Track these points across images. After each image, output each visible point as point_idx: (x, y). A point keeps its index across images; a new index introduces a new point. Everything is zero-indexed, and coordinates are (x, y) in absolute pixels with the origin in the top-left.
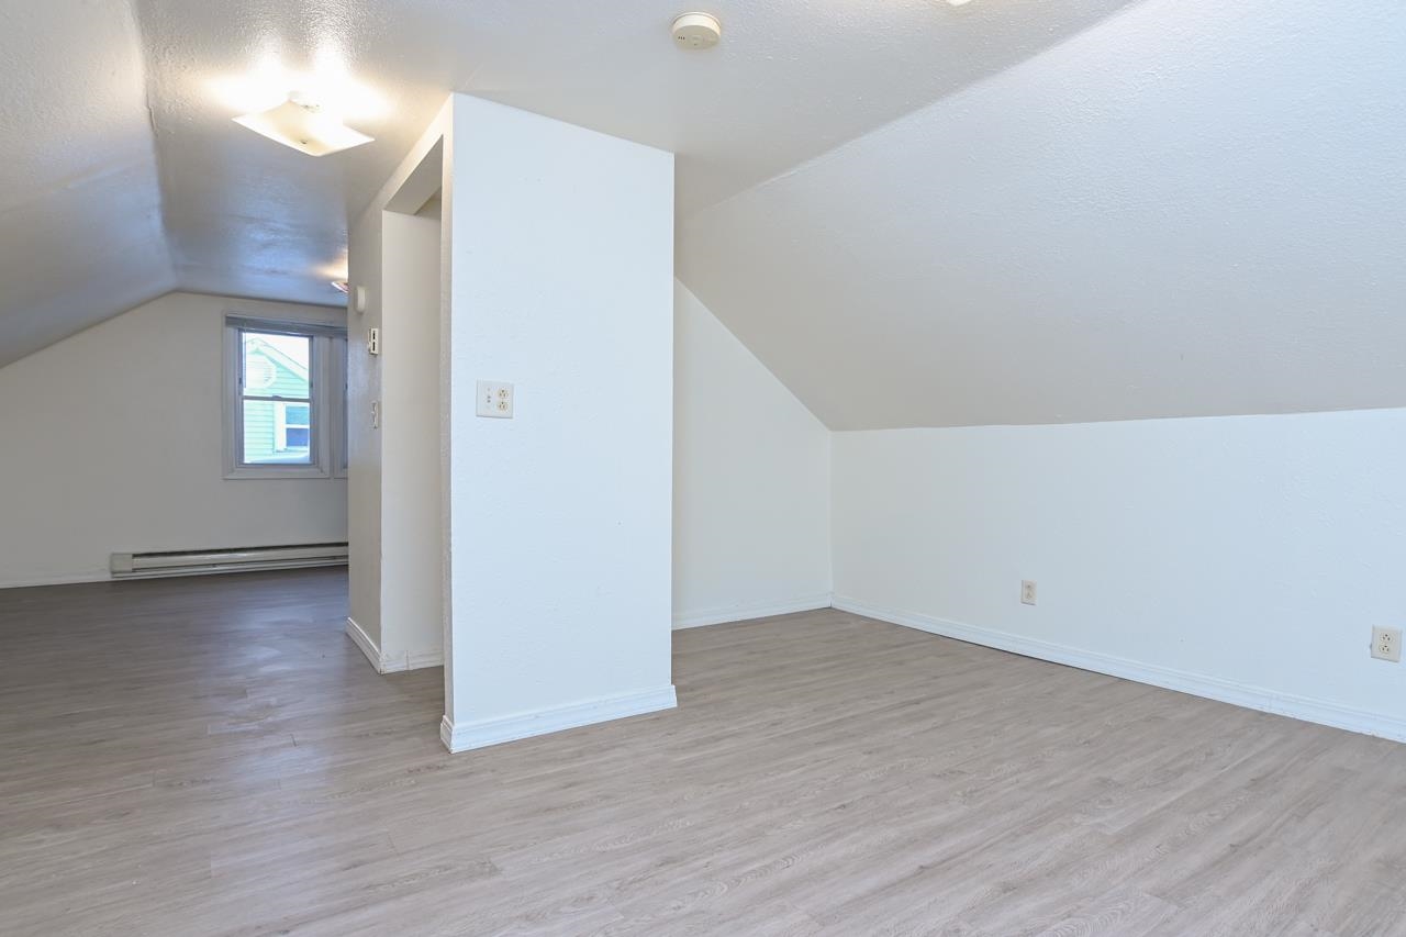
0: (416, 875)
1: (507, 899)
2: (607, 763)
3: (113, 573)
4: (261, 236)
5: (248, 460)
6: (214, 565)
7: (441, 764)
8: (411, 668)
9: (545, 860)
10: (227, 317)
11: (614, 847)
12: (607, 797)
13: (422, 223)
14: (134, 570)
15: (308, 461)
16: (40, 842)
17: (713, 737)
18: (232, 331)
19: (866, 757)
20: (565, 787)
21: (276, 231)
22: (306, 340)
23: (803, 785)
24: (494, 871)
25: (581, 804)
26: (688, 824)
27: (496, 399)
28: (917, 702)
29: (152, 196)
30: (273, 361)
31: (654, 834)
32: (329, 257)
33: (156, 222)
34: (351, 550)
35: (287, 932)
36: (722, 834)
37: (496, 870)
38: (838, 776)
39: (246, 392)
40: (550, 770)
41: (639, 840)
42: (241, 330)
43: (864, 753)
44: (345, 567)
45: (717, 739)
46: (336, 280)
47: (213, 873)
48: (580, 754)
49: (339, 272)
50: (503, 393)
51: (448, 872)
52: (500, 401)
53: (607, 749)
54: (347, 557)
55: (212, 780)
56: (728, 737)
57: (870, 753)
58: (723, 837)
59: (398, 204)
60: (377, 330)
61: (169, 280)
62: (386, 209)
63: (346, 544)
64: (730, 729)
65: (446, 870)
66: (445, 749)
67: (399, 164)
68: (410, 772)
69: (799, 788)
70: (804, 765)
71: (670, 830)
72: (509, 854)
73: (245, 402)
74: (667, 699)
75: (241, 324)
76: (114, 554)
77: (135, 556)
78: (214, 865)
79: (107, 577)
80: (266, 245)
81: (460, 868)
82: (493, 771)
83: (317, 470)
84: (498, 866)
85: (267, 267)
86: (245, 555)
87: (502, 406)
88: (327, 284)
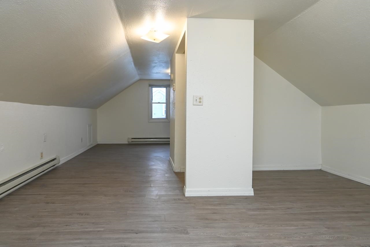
0: (168, 228)
1: (188, 242)
2: (226, 209)
3: (128, 142)
5: (153, 117)
6: (146, 142)
7: (182, 199)
8: (181, 171)
9: (202, 234)
10: (149, 85)
11: (223, 236)
12: (224, 220)
13: (183, 54)
14: (132, 142)
15: (165, 118)
16: (102, 198)
17: (264, 208)
18: (150, 88)
19: (326, 229)
20: (213, 213)
22: (165, 89)
23: (296, 233)
24: (187, 233)
25: (216, 220)
26: (248, 235)
27: (198, 100)
28: (357, 213)
30: (162, 94)
31: (236, 236)
32: (167, 68)
34: (170, 140)
35: (137, 233)
36: (260, 242)
37: (188, 233)
38: (312, 234)
39: (153, 102)
40: (210, 207)
41: (231, 236)
42: (152, 87)
43: (326, 228)
44: (169, 144)
45: (265, 209)
46: (169, 73)
47: (127, 214)
48: (220, 204)
49: (169, 71)
50: (200, 98)
51: (176, 229)
52: (199, 101)
53: (228, 205)
54: (169, 141)
55: (133, 192)
56: (269, 209)
57: (328, 228)
58: (260, 244)
59: (178, 52)
60: (174, 84)
61: (137, 78)
62: (176, 53)
63: (169, 138)
64: (271, 207)
65: (175, 229)
66: (184, 195)
67: (178, 41)
68: (174, 199)
69: (294, 234)
70: (298, 226)
71: (242, 235)
72: (192, 229)
73: (153, 104)
74: (251, 192)
75: (152, 86)
76: (128, 138)
77: (132, 139)
78: (128, 212)
79: (127, 143)
80: (155, 67)
81: (179, 229)
82: (194, 204)
83: (167, 120)
84: (189, 232)
85: (156, 72)
86: (152, 139)
87: (200, 102)
88: (167, 74)
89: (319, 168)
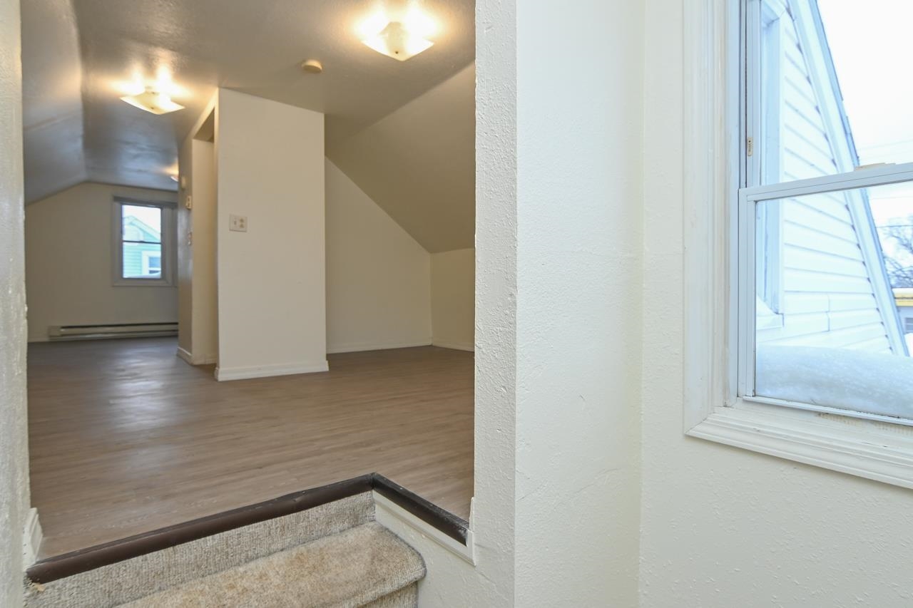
3: (50, 337)
4: (133, 152)
5: (126, 275)
10: (115, 197)
13: (209, 143)
14: (61, 335)
15: (160, 277)
18: (117, 204)
21: (142, 149)
22: (159, 210)
27: (239, 223)
29: (79, 130)
32: (169, 163)
33: (79, 144)
34: (179, 327)
39: (125, 238)
42: (122, 203)
44: (178, 335)
46: (173, 175)
49: (174, 171)
50: (242, 221)
52: (240, 224)
54: (177, 331)
59: (199, 136)
60: (191, 198)
61: (83, 176)
62: (194, 138)
63: (176, 324)
73: (125, 243)
75: (122, 200)
76: (50, 326)
77: (63, 327)
79: (46, 339)
80: (136, 156)
83: (165, 282)
85: (137, 169)
87: (242, 226)
88: (168, 177)
89: (429, 343)
